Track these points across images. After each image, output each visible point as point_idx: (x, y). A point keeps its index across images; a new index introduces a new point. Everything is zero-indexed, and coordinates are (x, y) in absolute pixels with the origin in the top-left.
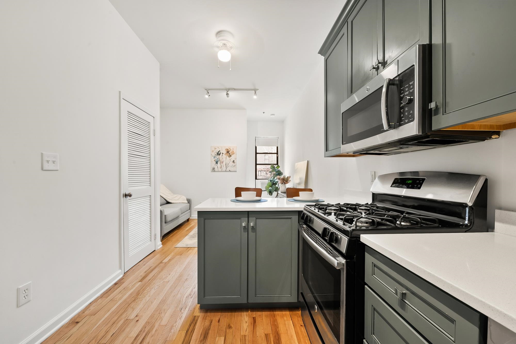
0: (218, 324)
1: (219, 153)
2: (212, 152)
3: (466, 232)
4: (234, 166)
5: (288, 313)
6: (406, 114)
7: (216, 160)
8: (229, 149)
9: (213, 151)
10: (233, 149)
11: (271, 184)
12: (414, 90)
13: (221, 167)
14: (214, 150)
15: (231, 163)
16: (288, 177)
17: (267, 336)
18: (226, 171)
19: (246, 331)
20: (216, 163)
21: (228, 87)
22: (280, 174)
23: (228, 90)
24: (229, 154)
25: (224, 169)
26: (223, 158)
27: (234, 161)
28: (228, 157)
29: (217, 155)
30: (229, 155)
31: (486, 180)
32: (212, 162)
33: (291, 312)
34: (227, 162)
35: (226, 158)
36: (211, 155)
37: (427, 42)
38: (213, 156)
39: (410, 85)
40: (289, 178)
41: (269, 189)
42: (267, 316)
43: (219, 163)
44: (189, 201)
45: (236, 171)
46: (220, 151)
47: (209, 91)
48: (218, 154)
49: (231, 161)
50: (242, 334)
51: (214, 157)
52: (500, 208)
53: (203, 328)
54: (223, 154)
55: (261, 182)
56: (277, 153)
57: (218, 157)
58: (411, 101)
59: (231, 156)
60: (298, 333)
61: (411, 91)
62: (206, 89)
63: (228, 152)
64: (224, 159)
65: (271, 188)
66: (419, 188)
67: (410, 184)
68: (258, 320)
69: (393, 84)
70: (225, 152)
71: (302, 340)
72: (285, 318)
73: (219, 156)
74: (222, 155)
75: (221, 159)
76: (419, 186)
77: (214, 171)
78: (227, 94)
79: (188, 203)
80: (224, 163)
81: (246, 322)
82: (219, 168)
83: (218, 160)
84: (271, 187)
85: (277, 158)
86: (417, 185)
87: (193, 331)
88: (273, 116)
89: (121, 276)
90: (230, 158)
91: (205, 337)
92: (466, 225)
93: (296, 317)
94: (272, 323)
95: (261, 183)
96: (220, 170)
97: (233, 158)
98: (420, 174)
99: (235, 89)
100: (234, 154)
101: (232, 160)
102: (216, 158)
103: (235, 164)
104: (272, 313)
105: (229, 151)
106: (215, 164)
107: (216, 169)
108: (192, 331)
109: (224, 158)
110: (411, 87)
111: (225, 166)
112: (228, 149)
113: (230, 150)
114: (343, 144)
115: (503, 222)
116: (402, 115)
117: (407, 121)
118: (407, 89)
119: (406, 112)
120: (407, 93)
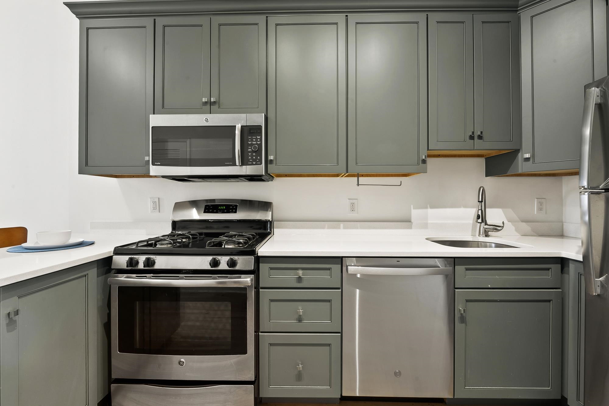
6: (254, 158)
12: (261, 143)
37: (266, 115)
39: (258, 138)
52: (275, 221)
58: (259, 150)
61: (258, 143)
67: (224, 210)
69: (244, 130)
76: (235, 211)
86: (233, 210)
92: (270, 232)
110: (259, 140)
114: (153, 164)
115: (278, 228)
116: (250, 158)
117: (254, 163)
118: (254, 140)
119: (254, 156)
120: (255, 143)
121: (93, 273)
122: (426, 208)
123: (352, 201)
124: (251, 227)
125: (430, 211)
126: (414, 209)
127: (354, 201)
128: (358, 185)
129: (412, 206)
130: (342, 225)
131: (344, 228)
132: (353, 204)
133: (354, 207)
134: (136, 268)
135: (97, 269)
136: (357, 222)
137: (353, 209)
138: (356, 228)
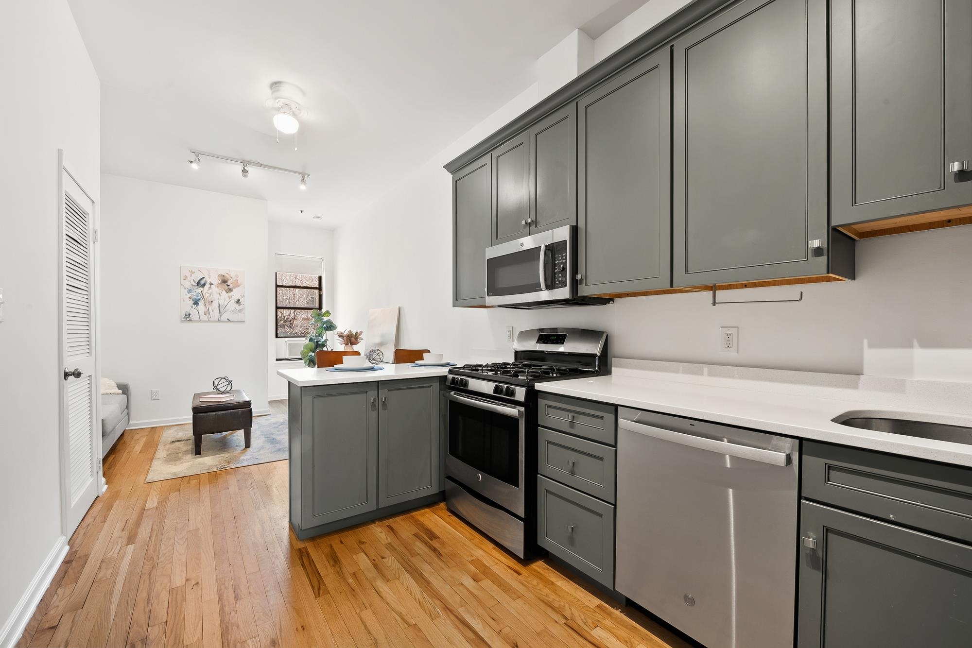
0: (343, 545)
1: (202, 282)
2: (182, 278)
3: (597, 376)
4: (240, 311)
5: (427, 510)
6: (560, 279)
7: (194, 297)
8: (227, 276)
9: (186, 278)
10: (237, 276)
11: (313, 345)
12: (566, 261)
13: (207, 313)
14: (188, 274)
15: (232, 305)
16: (357, 333)
17: (416, 535)
18: (219, 321)
19: (387, 539)
20: (194, 304)
21: (248, 158)
22: (330, 328)
23: (246, 163)
24: (228, 285)
25: (215, 315)
26: (211, 294)
27: (239, 300)
28: (224, 292)
29: (197, 286)
30: (227, 287)
31: (607, 335)
32: (184, 301)
33: (431, 509)
34: (222, 302)
35: (220, 295)
36: (181, 285)
37: (575, 224)
38: (185, 288)
39: (562, 256)
40: (360, 335)
41: (309, 355)
42: (403, 520)
43: (201, 303)
44: (124, 389)
45: (244, 322)
46: (204, 278)
47: (201, 157)
48: (200, 284)
49: (232, 302)
50: (384, 543)
51: (190, 291)
52: (614, 357)
53: (325, 555)
54: (211, 284)
55: (288, 342)
56: (320, 288)
57: (199, 290)
58: (564, 269)
59: (231, 290)
60: (450, 523)
61: (564, 261)
62: (194, 151)
63: (224, 282)
64: (216, 296)
65: (313, 354)
66: (563, 343)
67: (554, 340)
68: (394, 526)
69: (549, 250)
70: (216, 281)
71: (457, 526)
72: (427, 515)
73: (202, 289)
74: (210, 287)
75: (207, 295)
76: (562, 341)
77: (190, 320)
78: (244, 171)
79: (123, 393)
80: (215, 304)
81: (381, 532)
82: (202, 314)
83: (199, 297)
84: (314, 352)
85: (320, 297)
86: (561, 341)
87: (312, 562)
88: (319, 220)
89: (67, 548)
90: (229, 294)
91: (336, 561)
92: (597, 371)
93: (440, 511)
94: (414, 524)
95: (289, 344)
96: (205, 318)
97: (236, 294)
98: (559, 331)
99: (261, 165)
100: (239, 286)
101: (235, 299)
102: (194, 294)
103: (241, 307)
104: (408, 515)
105: (226, 279)
106: (192, 307)
107: (194, 316)
108: (310, 564)
109: (214, 293)
110: (564, 258)
111: (216, 311)
112: (224, 276)
113: (230, 278)
114: (488, 295)
115: (616, 366)
116: (556, 280)
117: (560, 285)
118: (560, 258)
119: (560, 277)
120: (561, 262)
121: (436, 386)
122: (911, 346)
123: (727, 331)
124: (579, 362)
125: (920, 354)
126: (871, 346)
127: (731, 331)
128: (714, 303)
129: (865, 342)
130: (706, 369)
131: (710, 374)
132: (729, 336)
133: (731, 341)
134: (466, 389)
135: (440, 384)
136: (736, 366)
137: (728, 343)
138: (732, 376)
